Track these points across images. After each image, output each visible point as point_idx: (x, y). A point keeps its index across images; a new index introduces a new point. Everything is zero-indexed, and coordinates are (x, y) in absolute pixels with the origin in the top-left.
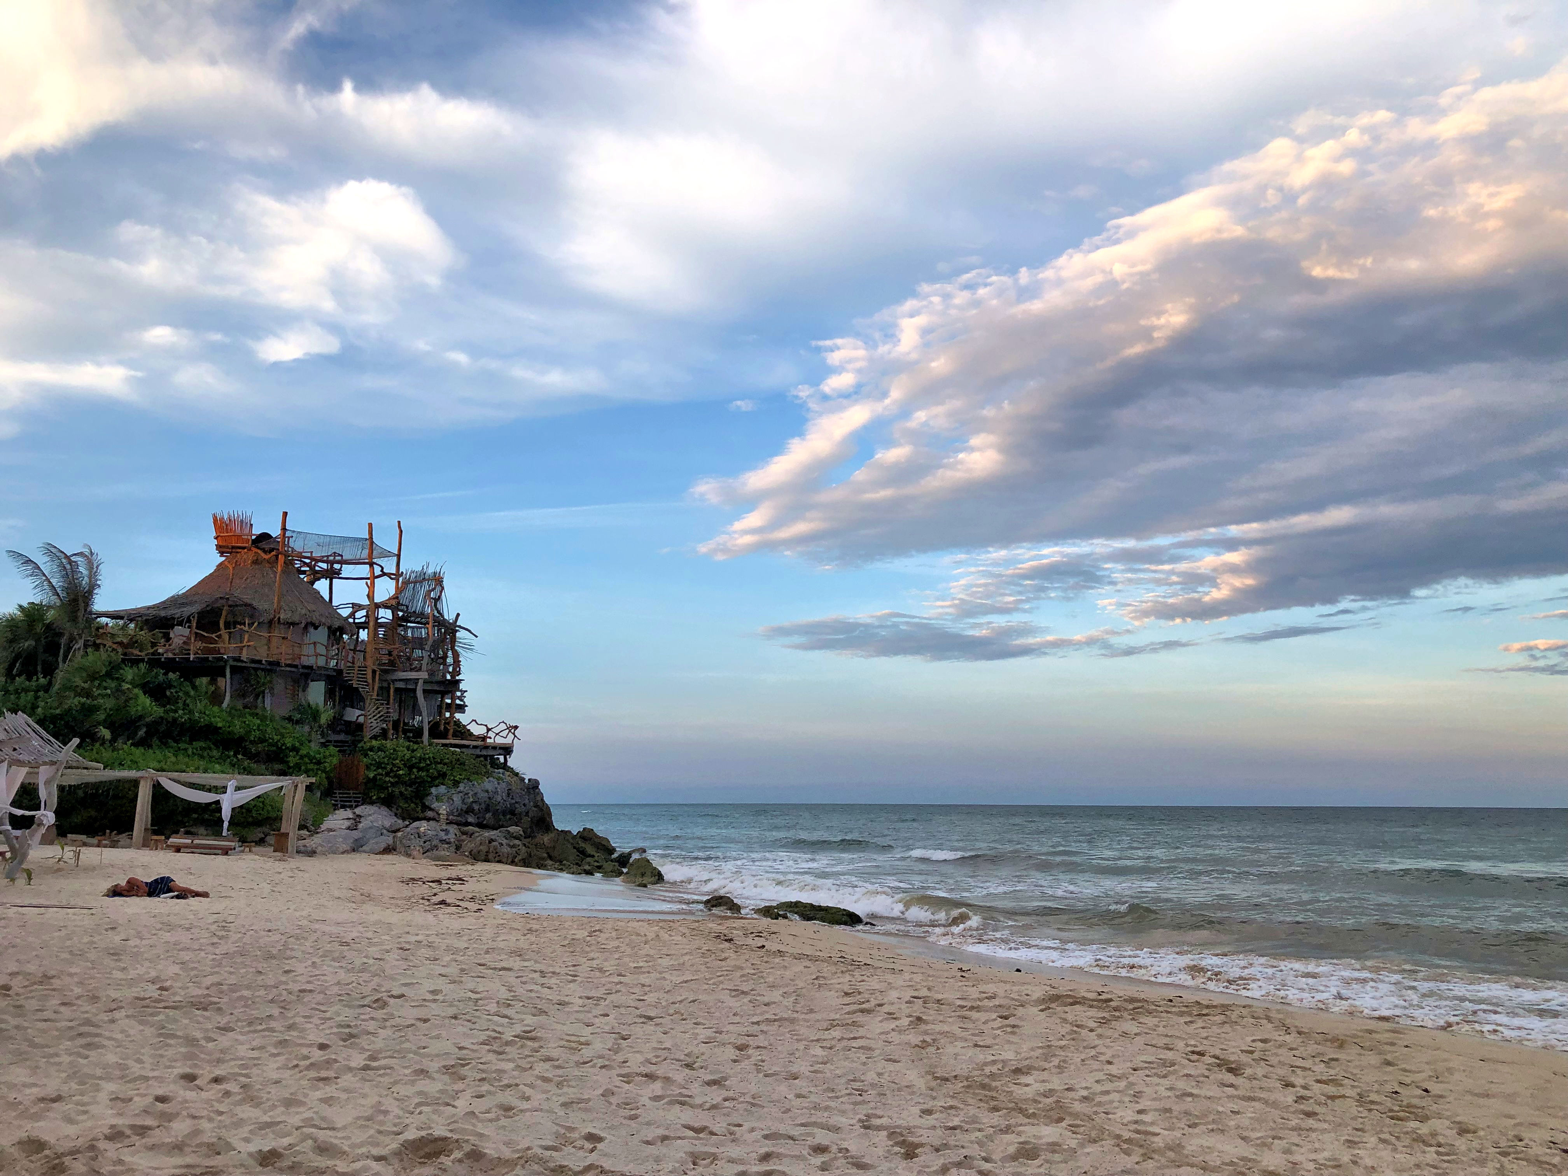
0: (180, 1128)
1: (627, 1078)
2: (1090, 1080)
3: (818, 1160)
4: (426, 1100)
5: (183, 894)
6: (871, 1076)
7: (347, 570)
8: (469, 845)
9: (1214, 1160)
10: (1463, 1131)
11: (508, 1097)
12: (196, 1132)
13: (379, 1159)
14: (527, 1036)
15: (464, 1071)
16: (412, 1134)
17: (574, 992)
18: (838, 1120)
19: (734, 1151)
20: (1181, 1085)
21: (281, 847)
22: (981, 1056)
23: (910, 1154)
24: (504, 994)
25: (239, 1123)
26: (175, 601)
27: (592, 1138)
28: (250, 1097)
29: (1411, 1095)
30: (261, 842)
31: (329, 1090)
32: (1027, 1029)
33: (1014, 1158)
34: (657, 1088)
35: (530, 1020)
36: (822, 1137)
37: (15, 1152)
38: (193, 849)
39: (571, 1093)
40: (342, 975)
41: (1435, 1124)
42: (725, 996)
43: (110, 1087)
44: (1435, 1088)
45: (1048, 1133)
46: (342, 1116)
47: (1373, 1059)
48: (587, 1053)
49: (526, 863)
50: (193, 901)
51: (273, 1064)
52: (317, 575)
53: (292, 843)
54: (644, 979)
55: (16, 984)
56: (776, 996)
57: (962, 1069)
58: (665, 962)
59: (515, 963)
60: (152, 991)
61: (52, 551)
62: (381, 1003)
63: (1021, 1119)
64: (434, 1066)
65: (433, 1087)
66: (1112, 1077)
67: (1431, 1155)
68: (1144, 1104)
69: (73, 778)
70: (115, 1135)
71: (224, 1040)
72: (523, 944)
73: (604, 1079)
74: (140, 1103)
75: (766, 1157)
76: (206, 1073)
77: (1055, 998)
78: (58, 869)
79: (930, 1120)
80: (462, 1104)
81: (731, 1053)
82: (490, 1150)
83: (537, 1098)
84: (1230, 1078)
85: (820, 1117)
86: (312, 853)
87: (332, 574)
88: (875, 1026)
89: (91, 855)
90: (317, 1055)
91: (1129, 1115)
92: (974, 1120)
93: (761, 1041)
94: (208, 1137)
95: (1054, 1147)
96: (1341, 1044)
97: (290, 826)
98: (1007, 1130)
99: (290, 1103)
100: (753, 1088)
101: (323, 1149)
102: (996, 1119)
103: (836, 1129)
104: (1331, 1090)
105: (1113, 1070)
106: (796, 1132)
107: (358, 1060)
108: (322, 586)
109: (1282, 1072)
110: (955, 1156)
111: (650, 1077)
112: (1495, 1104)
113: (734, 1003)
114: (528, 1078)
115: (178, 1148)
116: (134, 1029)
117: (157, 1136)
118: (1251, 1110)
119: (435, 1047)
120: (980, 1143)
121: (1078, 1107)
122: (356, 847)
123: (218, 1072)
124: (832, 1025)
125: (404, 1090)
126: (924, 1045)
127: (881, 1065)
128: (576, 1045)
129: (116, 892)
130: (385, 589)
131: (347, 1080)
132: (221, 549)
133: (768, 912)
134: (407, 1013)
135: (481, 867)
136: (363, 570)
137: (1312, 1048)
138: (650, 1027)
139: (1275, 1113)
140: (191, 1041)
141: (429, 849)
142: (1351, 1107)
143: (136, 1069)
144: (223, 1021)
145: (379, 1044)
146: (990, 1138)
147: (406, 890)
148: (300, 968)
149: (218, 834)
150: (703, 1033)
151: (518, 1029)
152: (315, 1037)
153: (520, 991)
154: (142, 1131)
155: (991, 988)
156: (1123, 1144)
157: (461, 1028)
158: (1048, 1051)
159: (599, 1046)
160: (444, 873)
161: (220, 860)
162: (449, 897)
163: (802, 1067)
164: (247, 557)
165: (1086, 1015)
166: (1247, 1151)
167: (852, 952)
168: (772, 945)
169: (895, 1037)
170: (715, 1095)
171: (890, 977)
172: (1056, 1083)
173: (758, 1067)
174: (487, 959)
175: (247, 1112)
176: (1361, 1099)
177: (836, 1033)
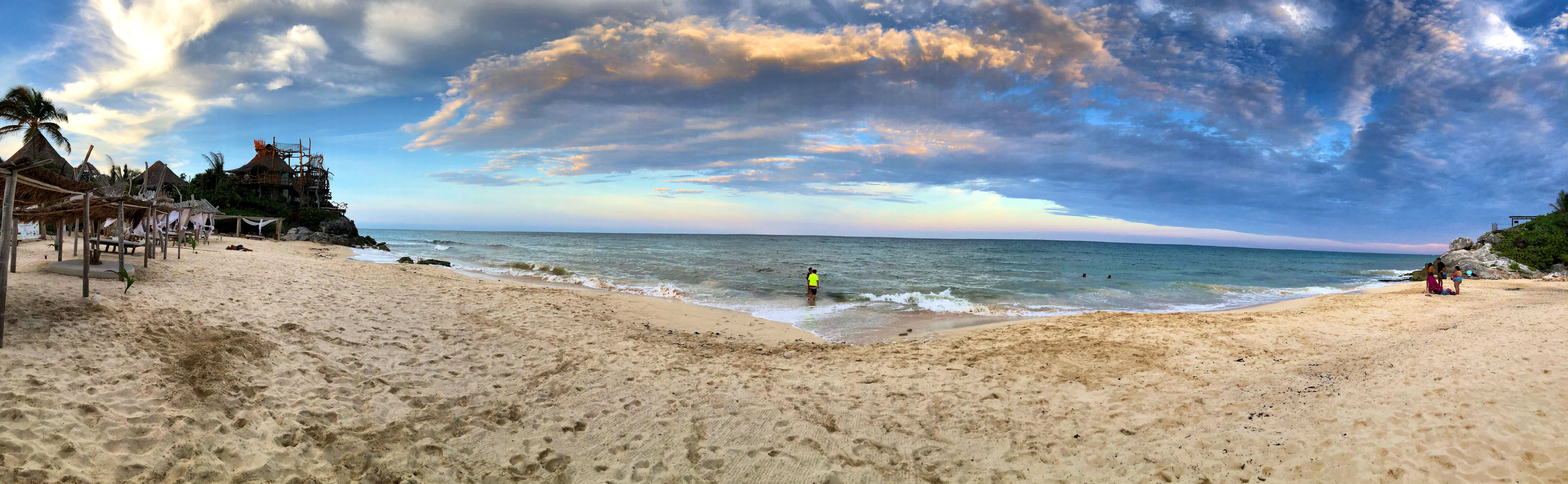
0: (225, 313)
1: (359, 311)
2: (511, 314)
3: (413, 340)
4: (294, 313)
5: (246, 250)
6: (440, 313)
7: (294, 155)
8: (331, 240)
9: (544, 336)
10: (620, 322)
11: (320, 315)
12: (228, 314)
13: (275, 328)
14: (332, 296)
15: (309, 305)
16: (286, 322)
17: (351, 284)
18: (424, 327)
19: (385, 336)
20: (540, 314)
21: (276, 238)
22: (478, 307)
23: (445, 338)
24: (329, 283)
25: (239, 314)
26: (244, 167)
27: (341, 329)
28: (245, 307)
29: (607, 313)
30: (271, 237)
31: (267, 307)
32: (496, 298)
33: (480, 339)
34: (367, 315)
35: (334, 291)
36: (416, 332)
37: (183, 314)
38: (252, 238)
39: (339, 314)
40: (282, 275)
41: (613, 321)
42: (398, 287)
43: (210, 299)
44: (615, 310)
45: (493, 331)
46: (268, 315)
47: (601, 303)
48: (349, 303)
49: (350, 245)
50: (248, 252)
51: (255, 298)
52: (285, 157)
53: (279, 237)
54: (374, 281)
55: (195, 270)
56: (415, 287)
57: (470, 311)
58: (382, 276)
59: (336, 274)
60: (228, 275)
61: (212, 153)
62: (290, 283)
63: (486, 326)
64: (299, 303)
65: (296, 309)
66: (519, 313)
67: (609, 330)
68: (527, 320)
69: (221, 218)
70: (207, 312)
71: (244, 290)
72: (340, 269)
73: (352, 311)
74: (216, 304)
75: (396, 338)
76: (235, 299)
77: (507, 289)
78: (216, 242)
79: (456, 327)
80: (304, 315)
81: (395, 304)
82: (308, 329)
83: (328, 315)
84: (557, 311)
85: (418, 326)
86: (285, 240)
87: (289, 156)
88: (446, 297)
89: (225, 238)
90: (268, 296)
91: (520, 324)
92: (470, 327)
93: (406, 301)
94: (230, 316)
95: (494, 335)
96: (592, 299)
97: (278, 232)
98: (481, 330)
99: (256, 309)
100: (398, 316)
101: (261, 324)
102: (477, 327)
103: (422, 330)
104: (586, 313)
105: (520, 310)
106: (408, 330)
107: (278, 299)
108: (286, 160)
109: (572, 309)
110: (460, 339)
111: (366, 311)
112: (630, 314)
113: (401, 290)
114: (328, 309)
115: (222, 318)
116: (221, 285)
117: (217, 314)
118: (559, 321)
119: (302, 297)
120: (470, 335)
121: (505, 322)
122: (298, 239)
123: (239, 299)
124: (432, 296)
125: (288, 309)
126: (460, 304)
127: (444, 310)
128: (346, 300)
129: (228, 248)
130: (305, 160)
131: (274, 304)
132: (257, 150)
133: (422, 262)
134: (296, 286)
135: (335, 246)
136: (299, 154)
137: (584, 301)
138: (372, 296)
139: (566, 321)
140: (234, 290)
141: (320, 240)
142: (590, 318)
143: (218, 295)
144: (244, 285)
145: (285, 295)
146: (474, 333)
147: (311, 252)
148: (270, 272)
149: (258, 234)
150: (388, 298)
151: (329, 294)
152: (268, 291)
153: (334, 283)
154: (215, 312)
155: (487, 286)
156: (516, 333)
157: (311, 292)
158: (501, 305)
159: (353, 301)
160: (323, 247)
161: (259, 241)
162: (323, 254)
163: (417, 310)
164: (264, 152)
165: (516, 294)
166: (555, 333)
167: (445, 275)
168: (418, 272)
169: (452, 301)
170: (385, 318)
171: (455, 283)
172: (500, 315)
173: (402, 309)
174: (327, 273)
175: (243, 311)
176: (594, 316)
177: (432, 299)
